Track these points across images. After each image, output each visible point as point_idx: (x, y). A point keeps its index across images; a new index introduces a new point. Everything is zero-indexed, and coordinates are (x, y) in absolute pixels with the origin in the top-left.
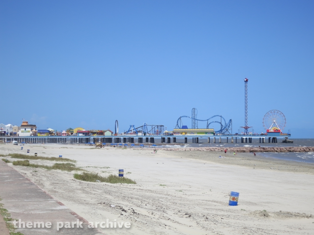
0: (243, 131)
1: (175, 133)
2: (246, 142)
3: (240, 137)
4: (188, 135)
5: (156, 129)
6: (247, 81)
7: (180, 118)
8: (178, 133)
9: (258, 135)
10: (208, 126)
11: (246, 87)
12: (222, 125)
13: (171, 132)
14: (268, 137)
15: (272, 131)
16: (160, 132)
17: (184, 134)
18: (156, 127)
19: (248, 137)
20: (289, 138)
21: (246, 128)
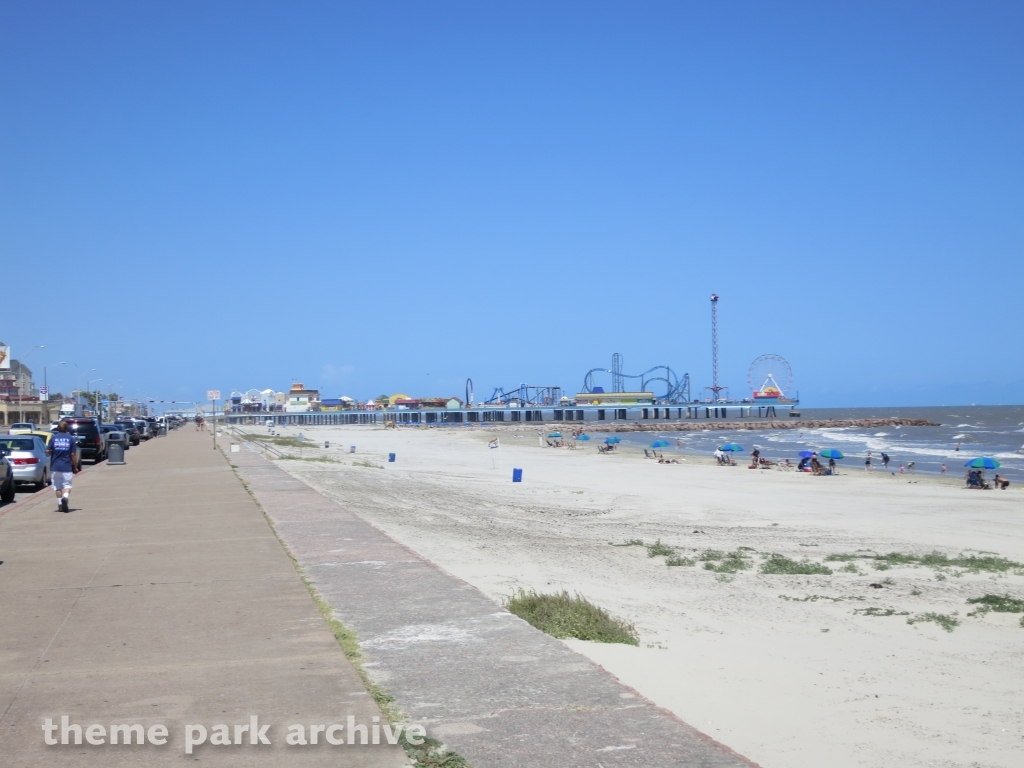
0: (709, 396)
1: (579, 401)
2: (716, 416)
3: (702, 408)
4: (604, 404)
5: (546, 395)
6: (716, 299)
7: (590, 373)
8: (586, 401)
9: (736, 403)
10: (643, 387)
11: (714, 311)
12: (669, 384)
13: (573, 401)
14: (756, 407)
15: (763, 394)
16: (553, 400)
17: (596, 402)
18: (545, 391)
19: (719, 407)
20: (796, 407)
21: (716, 390)
